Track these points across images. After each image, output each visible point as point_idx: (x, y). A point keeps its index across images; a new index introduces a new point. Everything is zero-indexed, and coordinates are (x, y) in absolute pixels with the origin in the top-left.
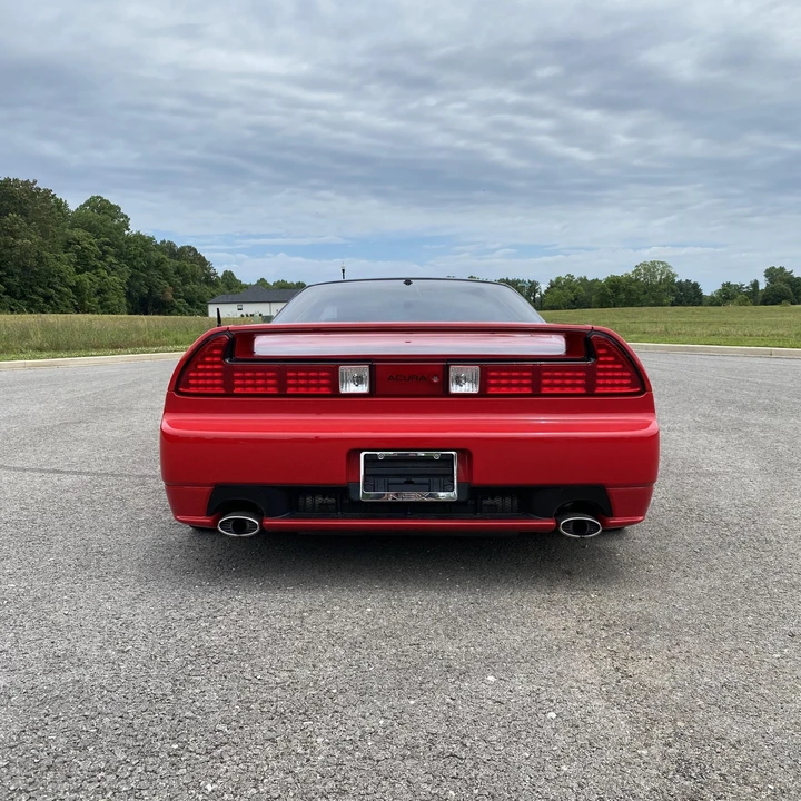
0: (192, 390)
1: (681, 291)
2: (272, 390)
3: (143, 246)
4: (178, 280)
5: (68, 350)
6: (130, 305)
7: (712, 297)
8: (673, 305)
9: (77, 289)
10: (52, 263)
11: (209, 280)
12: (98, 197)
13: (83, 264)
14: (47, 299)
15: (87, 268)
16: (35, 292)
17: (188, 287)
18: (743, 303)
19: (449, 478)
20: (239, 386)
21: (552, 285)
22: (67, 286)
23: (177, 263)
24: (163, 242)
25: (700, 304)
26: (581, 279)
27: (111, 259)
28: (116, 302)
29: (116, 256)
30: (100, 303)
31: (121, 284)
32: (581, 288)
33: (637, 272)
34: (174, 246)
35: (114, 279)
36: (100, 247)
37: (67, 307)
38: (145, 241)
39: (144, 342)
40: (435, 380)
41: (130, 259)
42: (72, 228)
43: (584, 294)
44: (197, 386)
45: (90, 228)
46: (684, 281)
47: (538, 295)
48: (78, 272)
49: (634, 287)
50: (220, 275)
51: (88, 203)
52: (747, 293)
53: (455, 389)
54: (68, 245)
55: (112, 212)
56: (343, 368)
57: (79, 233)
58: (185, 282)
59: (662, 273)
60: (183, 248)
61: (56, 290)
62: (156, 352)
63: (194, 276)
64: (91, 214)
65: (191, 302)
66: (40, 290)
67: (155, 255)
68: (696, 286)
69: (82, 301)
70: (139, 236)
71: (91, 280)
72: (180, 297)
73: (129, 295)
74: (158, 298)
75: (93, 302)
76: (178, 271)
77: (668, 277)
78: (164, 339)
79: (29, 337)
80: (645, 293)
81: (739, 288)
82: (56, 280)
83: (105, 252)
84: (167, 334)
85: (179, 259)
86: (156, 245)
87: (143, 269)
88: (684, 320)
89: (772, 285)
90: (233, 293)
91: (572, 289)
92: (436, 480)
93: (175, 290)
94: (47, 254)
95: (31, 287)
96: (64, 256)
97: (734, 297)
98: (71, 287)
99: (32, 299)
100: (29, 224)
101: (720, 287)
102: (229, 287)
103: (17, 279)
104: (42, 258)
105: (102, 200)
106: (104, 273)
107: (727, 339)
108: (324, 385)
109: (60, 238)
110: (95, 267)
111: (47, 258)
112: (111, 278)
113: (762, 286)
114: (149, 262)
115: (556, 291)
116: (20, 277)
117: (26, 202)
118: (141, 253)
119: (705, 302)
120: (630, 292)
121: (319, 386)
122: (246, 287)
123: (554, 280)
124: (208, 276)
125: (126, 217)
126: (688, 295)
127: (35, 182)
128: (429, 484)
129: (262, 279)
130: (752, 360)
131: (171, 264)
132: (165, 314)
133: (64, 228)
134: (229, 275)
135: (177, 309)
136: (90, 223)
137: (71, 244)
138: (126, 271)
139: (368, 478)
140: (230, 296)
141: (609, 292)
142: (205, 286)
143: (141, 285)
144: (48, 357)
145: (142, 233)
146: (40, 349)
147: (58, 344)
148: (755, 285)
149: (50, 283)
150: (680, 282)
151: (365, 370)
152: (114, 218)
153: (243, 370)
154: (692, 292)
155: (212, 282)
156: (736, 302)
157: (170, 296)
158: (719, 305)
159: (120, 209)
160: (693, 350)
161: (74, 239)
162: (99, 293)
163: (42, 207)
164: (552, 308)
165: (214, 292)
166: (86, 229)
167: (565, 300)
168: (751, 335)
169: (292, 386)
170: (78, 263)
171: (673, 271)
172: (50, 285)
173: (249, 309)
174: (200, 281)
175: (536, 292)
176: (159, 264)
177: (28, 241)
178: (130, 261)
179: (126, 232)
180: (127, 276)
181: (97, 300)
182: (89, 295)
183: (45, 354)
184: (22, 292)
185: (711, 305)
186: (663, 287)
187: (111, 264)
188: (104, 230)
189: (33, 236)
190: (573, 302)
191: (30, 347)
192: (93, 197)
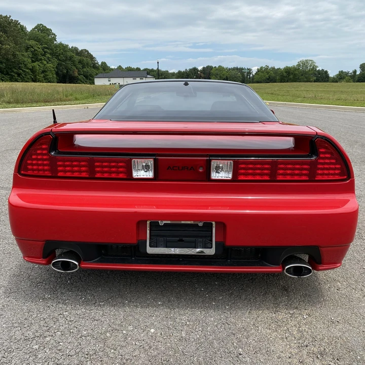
0: (30, 173)
1: (319, 74)
2: (84, 175)
3: (63, 49)
4: (80, 66)
5: (22, 103)
6: (58, 78)
7: (334, 78)
8: (315, 82)
9: (33, 70)
10: (21, 57)
11: (95, 66)
12: (41, 24)
13: (35, 58)
14: (19, 75)
15: (37, 60)
16: (13, 71)
17: (85, 70)
18: (348, 81)
19: (209, 239)
20: (61, 171)
21: (258, 70)
22: (28, 69)
23: (79, 58)
24: (72, 47)
25: (327, 81)
26: (272, 68)
27: (48, 55)
28: (51, 77)
29: (50, 54)
30: (44, 77)
31: (53, 68)
32: (272, 72)
33: (299, 65)
34: (78, 49)
35: (50, 65)
36: (43, 50)
37: (28, 79)
38: (64, 47)
39: (60, 99)
40: (201, 170)
41: (57, 56)
42: (29, 40)
43: (273, 75)
44: (33, 170)
45: (38, 40)
46: (321, 69)
47: (251, 75)
48: (33, 62)
49: (297, 72)
50: (100, 64)
51: (36, 28)
52: (350, 76)
53: (215, 176)
54: (27, 49)
55: (48, 32)
56: (135, 161)
57: (32, 42)
58: (83, 67)
59: (310, 66)
60: (82, 50)
61: (23, 71)
62: (65, 105)
63: (87, 64)
64: (38, 33)
65: (86, 77)
66: (15, 70)
67: (69, 54)
68: (326, 72)
69: (35, 76)
70: (61, 44)
71: (39, 66)
72: (81, 75)
73: (57, 74)
74: (71, 75)
75: (40, 77)
76: (80, 62)
77: (313, 67)
78: (70, 97)
79: (4, 96)
80: (302, 75)
81: (347, 74)
82: (22, 65)
83: (45, 52)
84: (71, 95)
85: (80, 56)
86: (69, 49)
87: (64, 61)
88: (321, 89)
89: (363, 72)
90: (106, 73)
91: (268, 73)
92: (200, 240)
93: (79, 71)
94: (18, 53)
95: (11, 69)
96: (26, 54)
97: (344, 78)
98: (30, 69)
99: (11, 75)
100: (8, 37)
101: (338, 73)
102: (104, 70)
103: (4, 65)
104: (15, 55)
105: (43, 26)
106: (45, 62)
107: (346, 102)
108: (121, 172)
109: (24, 45)
110: (41, 59)
111: (18, 55)
112: (48, 65)
113: (358, 73)
114: (66, 58)
115: (261, 74)
116: (5, 64)
117: (6, 27)
118: (62, 53)
119: (330, 80)
120: (295, 75)
121: (118, 173)
122: (112, 69)
123: (259, 68)
124: (94, 64)
125: (55, 35)
126: (322, 77)
127: (10, 16)
128: (195, 242)
129: (120, 66)
130: (359, 114)
131: (77, 58)
132: (74, 83)
133: (25, 40)
134: (104, 64)
135: (80, 80)
136: (37, 37)
137: (29, 48)
138: (56, 61)
139: (152, 237)
140: (105, 74)
141: (285, 74)
142: (93, 69)
143: (63, 68)
144: (12, 107)
145: (63, 43)
146: (9, 103)
147: (18, 100)
148: (355, 72)
149: (20, 67)
150: (319, 70)
151: (150, 162)
152: (49, 35)
153: (64, 160)
154: (324, 75)
155: (96, 67)
156: (345, 80)
157: (76, 74)
158: (337, 82)
159: (51, 30)
160: (329, 108)
161: (30, 45)
162: (43, 72)
163: (14, 29)
164: (258, 82)
165: (97, 72)
166: (35, 40)
167: (264, 78)
168: (357, 100)
169: (98, 172)
170: (32, 57)
171: (316, 65)
172: (20, 68)
173: (114, 81)
174: (91, 67)
175: (250, 74)
176: (71, 58)
177: (8, 46)
178: (57, 57)
179: (55, 42)
180: (56, 64)
181: (42, 75)
182: (38, 73)
183: (11, 105)
184: (7, 71)
185: (333, 82)
186: (311, 72)
187: (48, 58)
188: (44, 41)
189: (11, 44)
190: (268, 79)
191: (4, 101)
192: (38, 25)
